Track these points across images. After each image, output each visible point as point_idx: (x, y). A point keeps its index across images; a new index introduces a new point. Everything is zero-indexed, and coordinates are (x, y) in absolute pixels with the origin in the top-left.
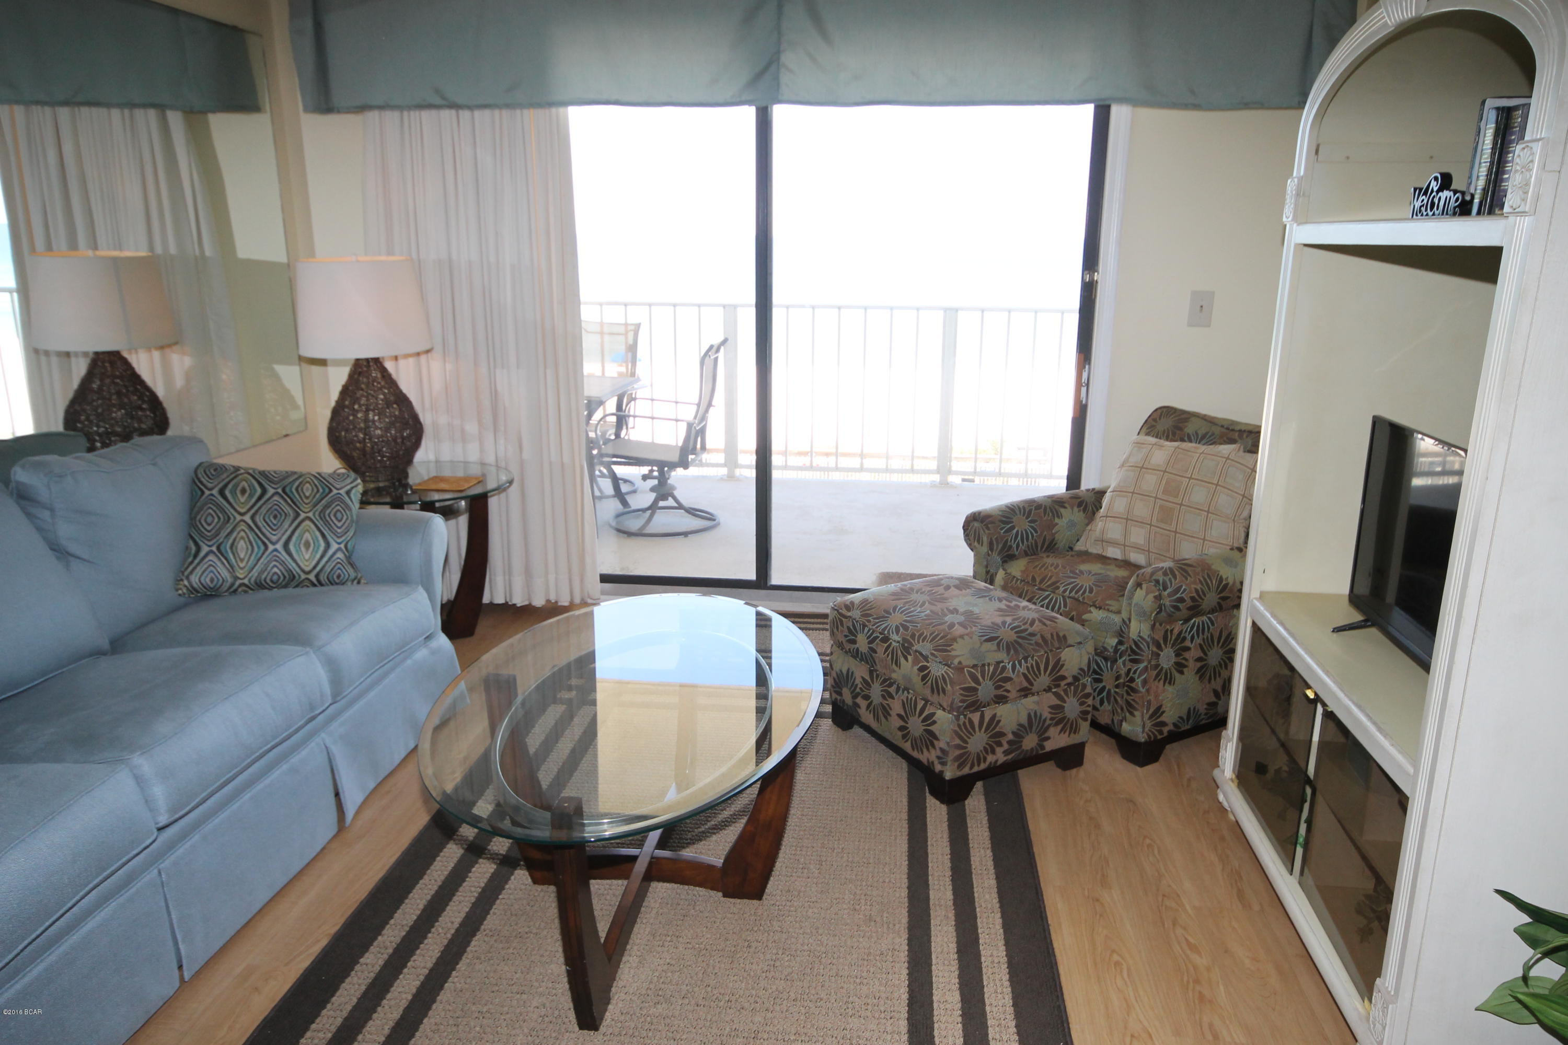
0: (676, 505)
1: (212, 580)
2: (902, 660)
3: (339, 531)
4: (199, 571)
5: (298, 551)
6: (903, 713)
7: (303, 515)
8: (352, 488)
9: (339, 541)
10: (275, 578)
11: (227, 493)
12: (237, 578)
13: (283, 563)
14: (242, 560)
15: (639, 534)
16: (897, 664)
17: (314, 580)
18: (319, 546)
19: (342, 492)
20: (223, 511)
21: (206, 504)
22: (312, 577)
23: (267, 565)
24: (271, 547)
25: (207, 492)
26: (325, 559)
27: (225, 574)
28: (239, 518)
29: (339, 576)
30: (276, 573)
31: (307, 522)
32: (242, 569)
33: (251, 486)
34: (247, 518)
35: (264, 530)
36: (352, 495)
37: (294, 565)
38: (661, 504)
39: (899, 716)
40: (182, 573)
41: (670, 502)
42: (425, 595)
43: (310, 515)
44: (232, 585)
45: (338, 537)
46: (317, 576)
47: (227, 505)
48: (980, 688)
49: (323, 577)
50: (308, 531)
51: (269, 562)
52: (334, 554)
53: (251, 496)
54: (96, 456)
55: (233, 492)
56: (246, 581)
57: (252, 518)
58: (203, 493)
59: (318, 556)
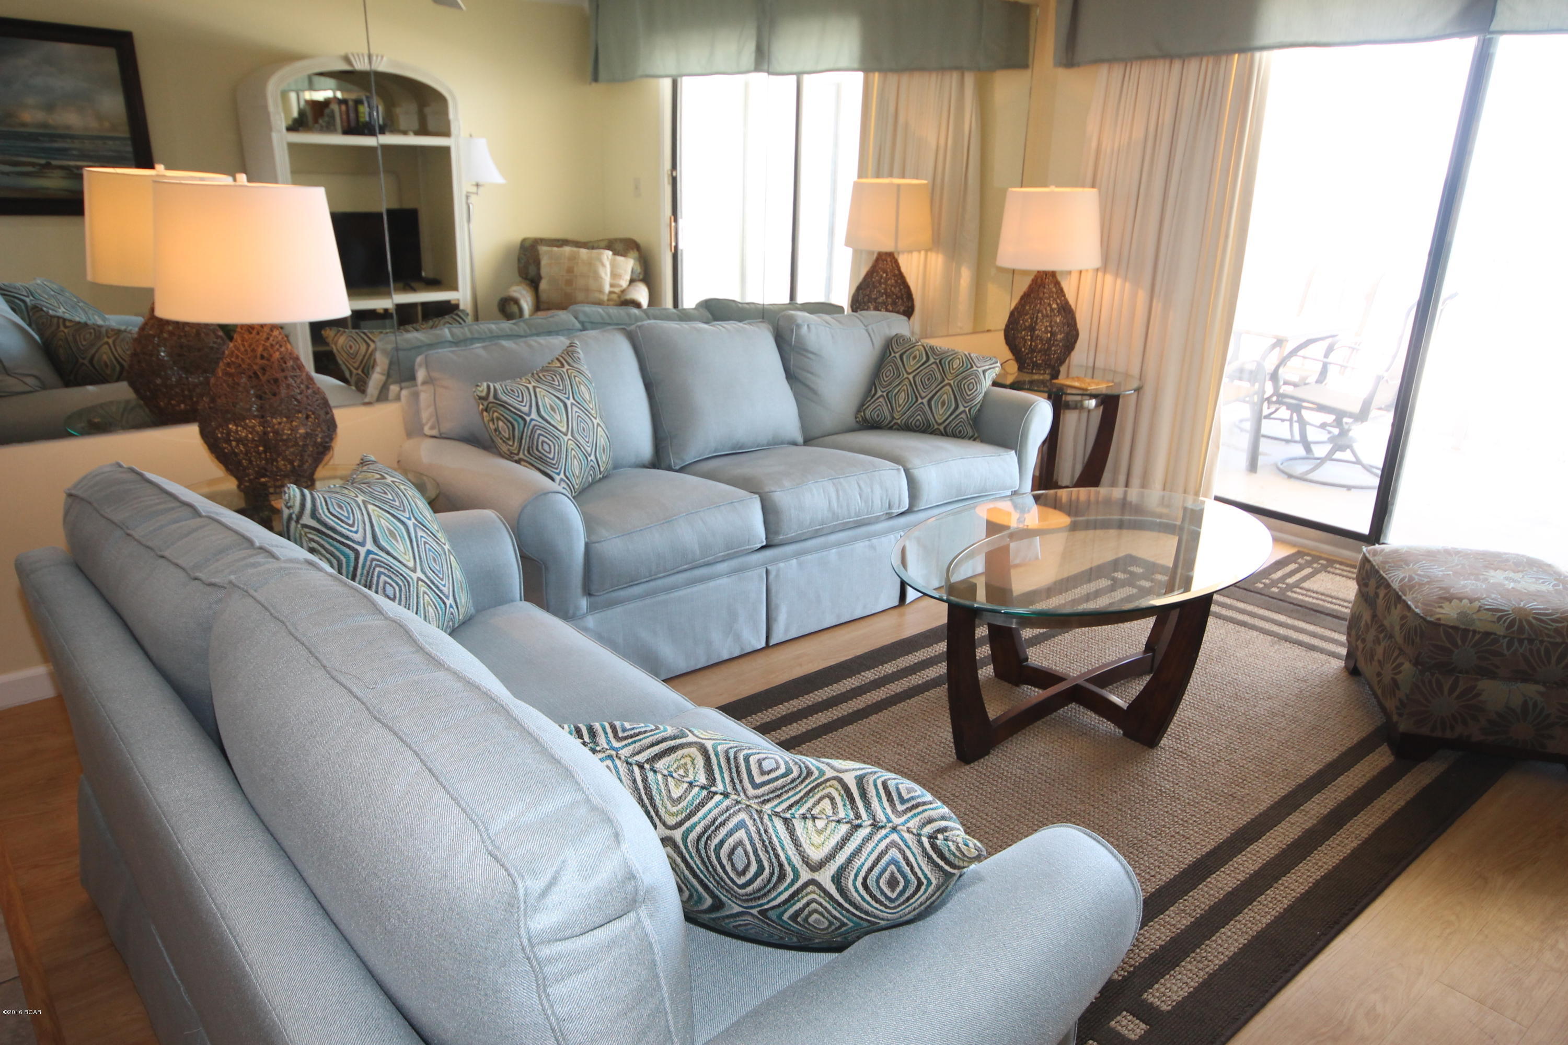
0: (1353, 459)
1: (878, 416)
2: (1393, 608)
3: (967, 398)
4: (872, 407)
5: (937, 407)
6: (1382, 660)
7: (946, 381)
8: (990, 369)
9: (966, 405)
10: (918, 423)
11: (905, 357)
12: (893, 418)
13: (924, 413)
14: (900, 406)
15: (1301, 478)
16: (1389, 612)
17: (943, 430)
18: (951, 405)
19: (980, 370)
20: (898, 369)
21: (889, 362)
22: (942, 428)
23: (914, 413)
24: (920, 401)
25: (893, 355)
26: (953, 416)
27: (887, 413)
28: (906, 375)
29: (960, 432)
30: (918, 420)
31: (948, 387)
32: (898, 412)
33: (921, 355)
34: (911, 377)
35: (919, 387)
36: (987, 374)
37: (931, 416)
38: (1338, 455)
39: (1379, 661)
40: (861, 407)
41: (1347, 455)
42: (1016, 459)
43: (952, 382)
44: (890, 422)
45: (966, 402)
46: (945, 428)
47: (902, 366)
48: (1456, 651)
49: (949, 430)
50: (946, 393)
51: (916, 411)
52: (960, 414)
53: (918, 361)
54: (833, 318)
55: (908, 358)
56: (899, 421)
57: (914, 377)
58: (890, 354)
59: (949, 413)
